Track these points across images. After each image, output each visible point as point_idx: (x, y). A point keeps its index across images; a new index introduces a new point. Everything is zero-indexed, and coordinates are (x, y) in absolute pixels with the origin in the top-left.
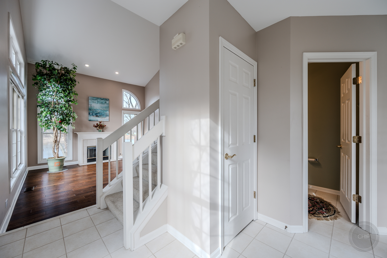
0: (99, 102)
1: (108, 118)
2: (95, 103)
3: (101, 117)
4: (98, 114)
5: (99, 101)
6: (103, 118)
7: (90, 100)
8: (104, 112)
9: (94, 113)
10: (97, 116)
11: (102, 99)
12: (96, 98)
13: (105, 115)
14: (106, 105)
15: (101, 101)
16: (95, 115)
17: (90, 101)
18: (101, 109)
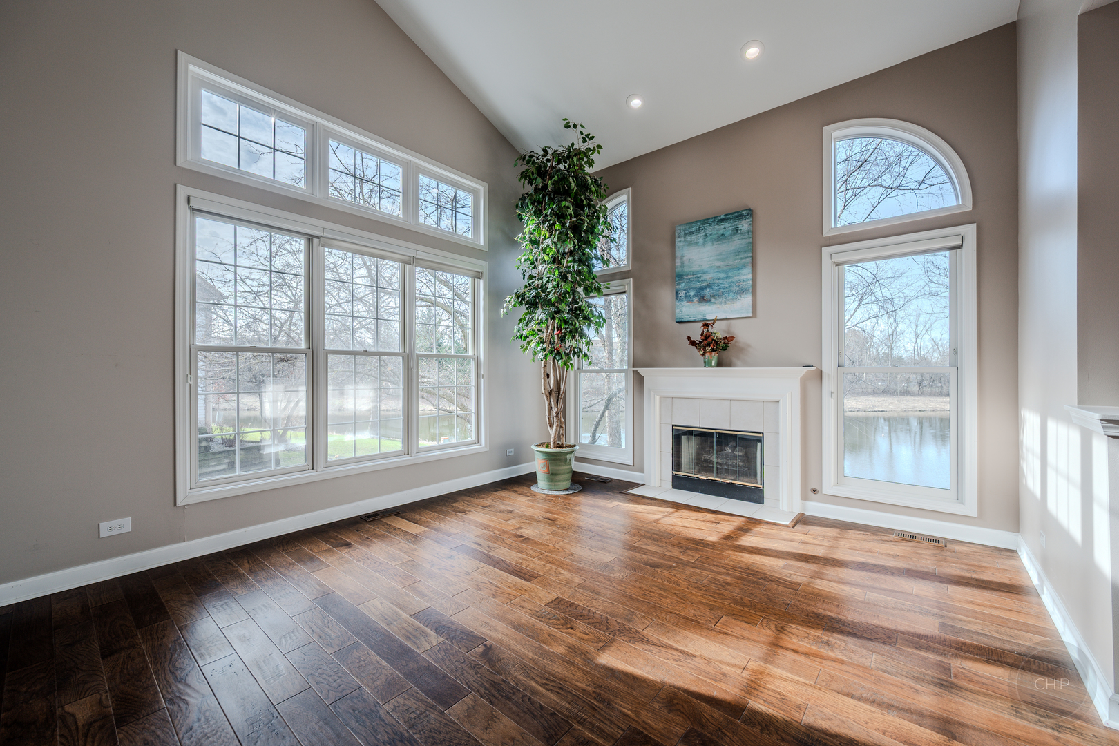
0: (709, 238)
1: (747, 300)
2: (697, 243)
3: (720, 300)
4: (708, 290)
5: (708, 233)
6: (726, 303)
7: (679, 239)
8: (730, 274)
9: (694, 288)
10: (703, 299)
11: (722, 217)
12: (700, 221)
13: (734, 289)
14: (737, 243)
15: (718, 230)
16: (695, 295)
17: (680, 242)
18: (718, 267)
